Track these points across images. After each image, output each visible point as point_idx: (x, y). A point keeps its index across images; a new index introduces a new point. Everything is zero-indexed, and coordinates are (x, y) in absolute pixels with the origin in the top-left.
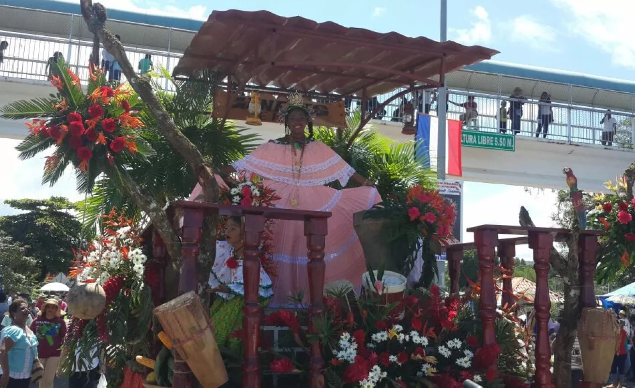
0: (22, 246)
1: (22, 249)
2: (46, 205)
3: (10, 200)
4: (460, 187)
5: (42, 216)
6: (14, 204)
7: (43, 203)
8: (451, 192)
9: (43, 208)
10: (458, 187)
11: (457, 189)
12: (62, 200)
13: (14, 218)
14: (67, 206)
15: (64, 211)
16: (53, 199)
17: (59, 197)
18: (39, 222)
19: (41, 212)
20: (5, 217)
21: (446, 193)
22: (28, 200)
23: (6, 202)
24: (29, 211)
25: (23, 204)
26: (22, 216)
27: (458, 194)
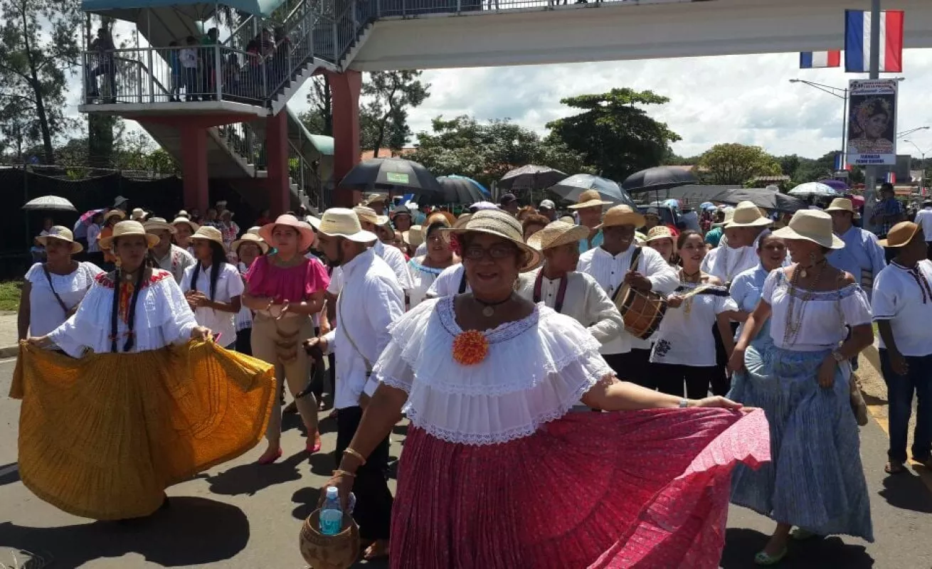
0: (578, 154)
1: (578, 157)
2: (608, 100)
3: (567, 98)
4: (895, 85)
5: (603, 114)
6: (571, 102)
7: (603, 98)
8: (883, 91)
9: (604, 104)
10: (892, 85)
11: (891, 87)
12: (625, 92)
13: (573, 119)
14: (631, 99)
15: (629, 105)
16: (615, 92)
17: (621, 88)
18: (600, 122)
19: (601, 109)
20: (563, 119)
21: (877, 93)
22: (586, 96)
23: (563, 101)
24: (587, 110)
25: (581, 102)
26: (581, 116)
27: (893, 93)
